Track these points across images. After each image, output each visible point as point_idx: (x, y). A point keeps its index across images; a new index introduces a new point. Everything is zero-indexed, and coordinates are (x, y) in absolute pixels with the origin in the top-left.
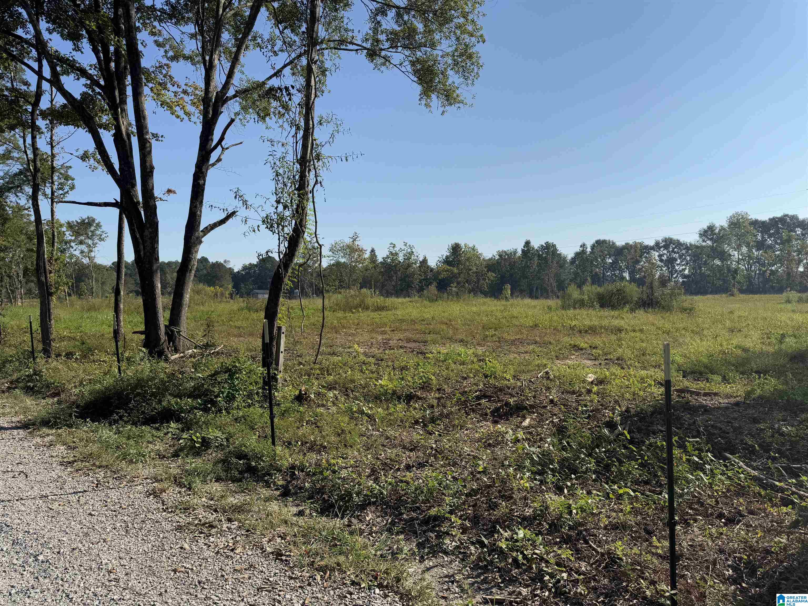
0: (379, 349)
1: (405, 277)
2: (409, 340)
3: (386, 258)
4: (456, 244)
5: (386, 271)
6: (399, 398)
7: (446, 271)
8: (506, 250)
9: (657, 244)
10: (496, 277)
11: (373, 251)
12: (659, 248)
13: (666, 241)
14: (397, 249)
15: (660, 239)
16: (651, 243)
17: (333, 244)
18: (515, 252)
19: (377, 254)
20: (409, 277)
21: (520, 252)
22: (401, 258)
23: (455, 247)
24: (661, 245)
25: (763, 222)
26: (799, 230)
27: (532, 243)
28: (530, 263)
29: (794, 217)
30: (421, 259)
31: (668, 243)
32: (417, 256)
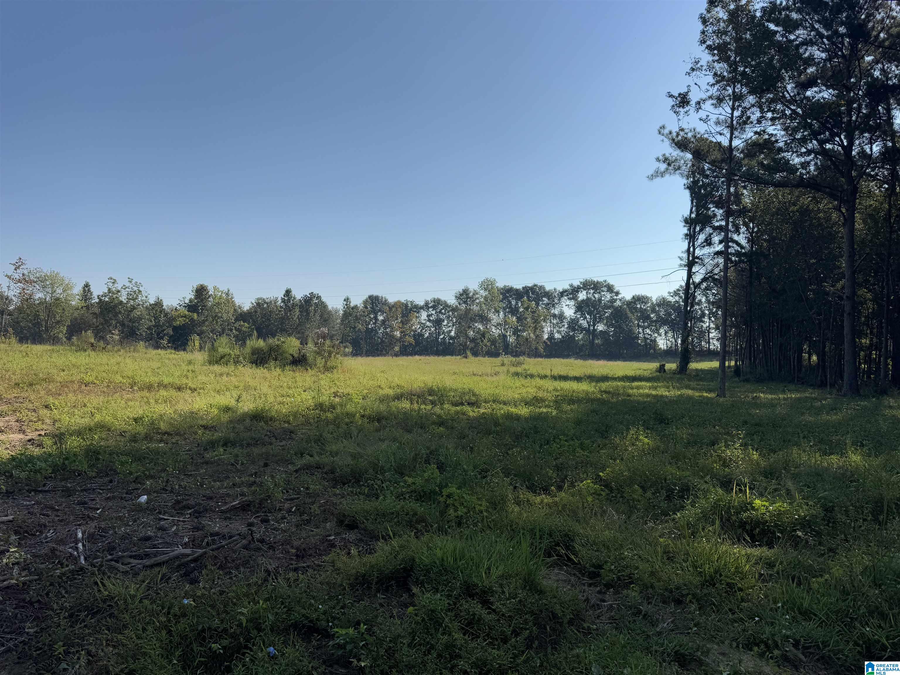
1: (128, 321)
3: (102, 296)
4: (202, 285)
5: (101, 313)
7: (182, 317)
8: (265, 297)
9: (427, 304)
10: (249, 328)
11: (87, 285)
12: (428, 308)
13: (434, 302)
14: (118, 286)
15: (429, 298)
16: (421, 303)
19: (92, 290)
20: (133, 322)
21: (279, 302)
22: (123, 298)
23: (201, 290)
24: (430, 305)
25: (517, 290)
26: (546, 300)
27: (294, 293)
28: (291, 314)
29: (541, 287)
30: (152, 301)
31: (437, 303)
32: (146, 297)
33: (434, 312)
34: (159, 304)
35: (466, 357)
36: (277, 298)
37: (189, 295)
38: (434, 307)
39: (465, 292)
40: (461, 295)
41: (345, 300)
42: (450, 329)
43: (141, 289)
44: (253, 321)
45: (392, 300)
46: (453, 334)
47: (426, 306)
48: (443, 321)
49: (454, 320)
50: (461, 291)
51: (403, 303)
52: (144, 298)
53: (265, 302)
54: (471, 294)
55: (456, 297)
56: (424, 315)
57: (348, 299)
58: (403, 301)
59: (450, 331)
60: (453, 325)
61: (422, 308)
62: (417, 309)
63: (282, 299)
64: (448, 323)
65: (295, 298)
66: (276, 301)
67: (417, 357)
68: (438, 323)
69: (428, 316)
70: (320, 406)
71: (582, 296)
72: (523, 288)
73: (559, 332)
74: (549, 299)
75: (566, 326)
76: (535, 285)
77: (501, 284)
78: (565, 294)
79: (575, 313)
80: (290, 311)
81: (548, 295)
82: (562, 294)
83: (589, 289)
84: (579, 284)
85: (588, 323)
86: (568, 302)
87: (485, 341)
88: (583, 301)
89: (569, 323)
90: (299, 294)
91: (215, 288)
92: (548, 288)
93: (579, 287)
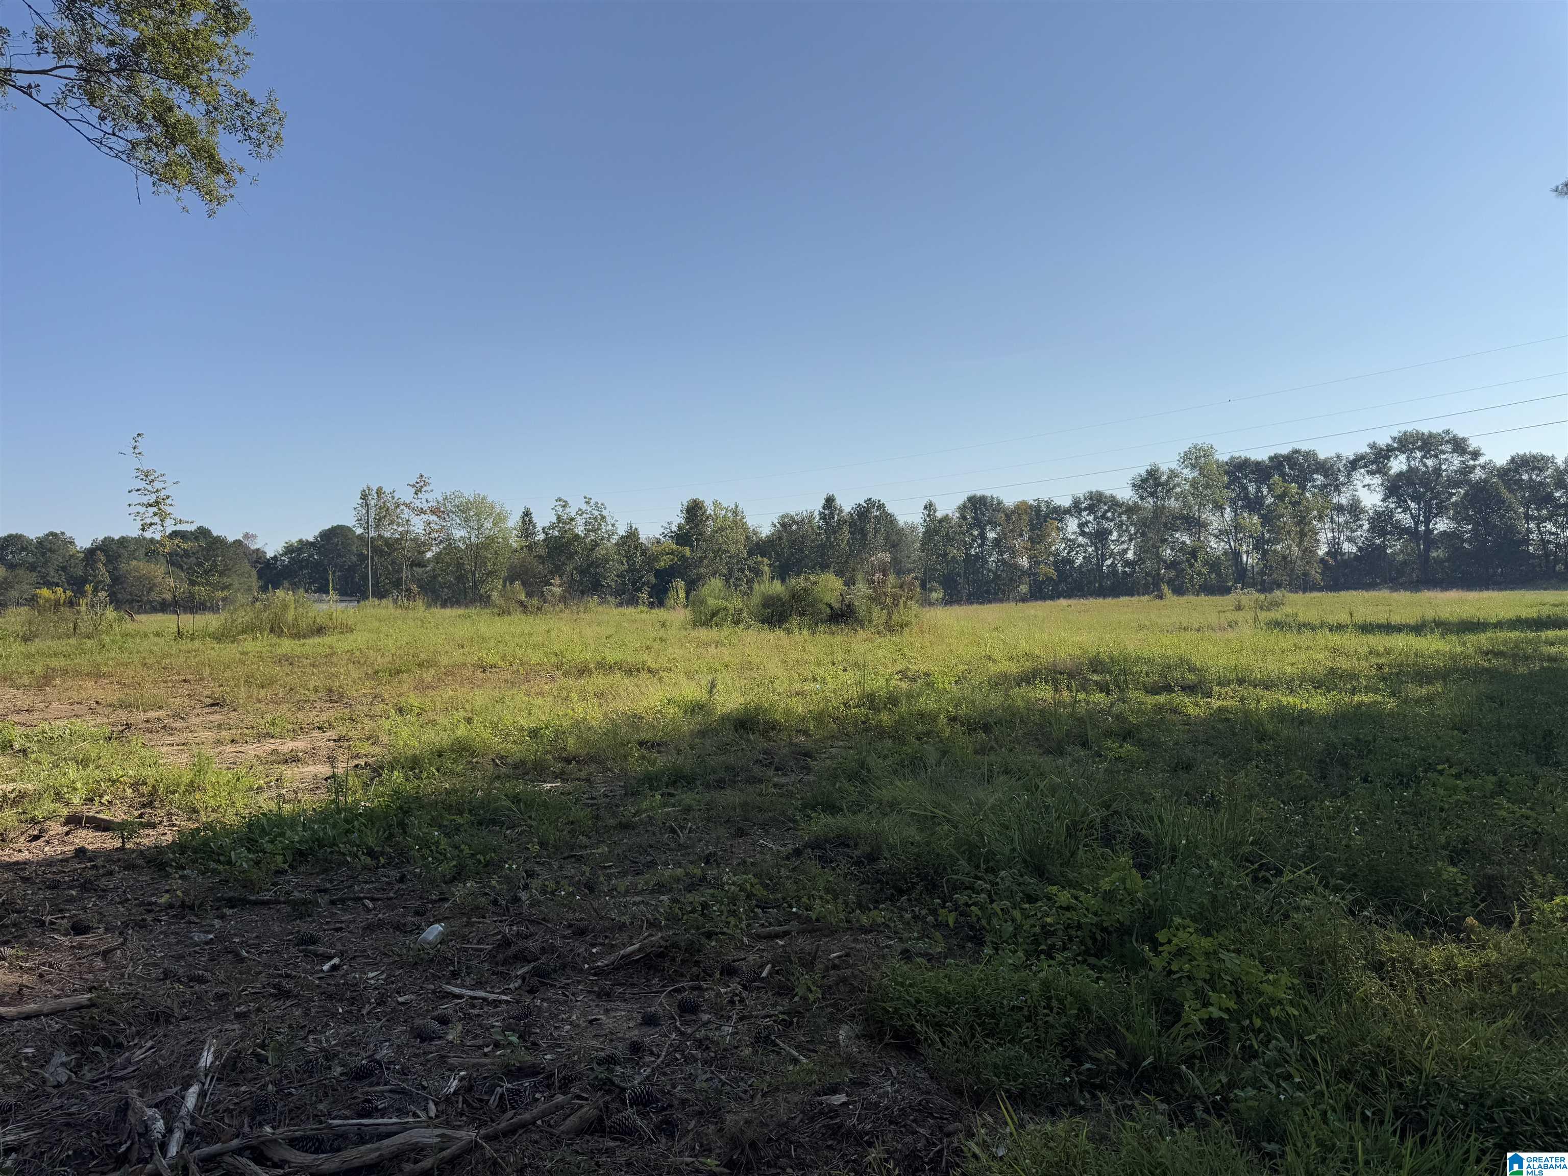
1: (590, 566)
3: (549, 528)
4: (695, 501)
5: (549, 555)
7: (669, 554)
8: (794, 513)
9: (1076, 504)
10: (770, 565)
11: (527, 514)
12: (1080, 511)
13: (1091, 499)
14: (572, 511)
15: (1081, 494)
16: (1066, 502)
19: (535, 520)
20: (596, 567)
21: (816, 518)
22: (580, 530)
23: (694, 508)
24: (1083, 506)
25: (1258, 464)
26: (1319, 479)
27: (839, 502)
28: (836, 539)
29: (1309, 455)
30: (622, 531)
31: (1096, 502)
32: (613, 525)
33: (1091, 518)
34: (632, 535)
35: (1161, 597)
36: (812, 513)
37: (676, 518)
38: (1091, 509)
39: (1153, 474)
40: (1144, 481)
41: (926, 508)
42: (1125, 546)
43: (604, 513)
44: (777, 553)
45: (1010, 500)
46: (1130, 555)
47: (1076, 508)
48: (1111, 533)
49: (1132, 530)
50: (1143, 472)
51: (1031, 506)
52: (610, 527)
53: (794, 522)
54: (1164, 478)
55: (1134, 485)
56: (1072, 525)
57: (931, 505)
58: (1031, 502)
59: (1125, 551)
60: (1131, 540)
61: (1067, 511)
62: (1059, 513)
63: (820, 513)
64: (1120, 536)
65: (841, 511)
66: (811, 517)
67: (1063, 602)
68: (1100, 536)
69: (1081, 526)
70: (870, 700)
71: (1398, 465)
72: (1271, 459)
73: (1350, 540)
74: (1326, 477)
75: (1366, 527)
76: (1296, 452)
77: (1223, 455)
78: (1362, 463)
79: (1384, 500)
80: (835, 533)
81: (1325, 468)
82: (1354, 464)
83: (1412, 451)
84: (1390, 441)
85: (1413, 517)
86: (1368, 480)
87: (1198, 565)
88: (1400, 475)
89: (1372, 521)
90: (847, 504)
91: (715, 504)
92: (1322, 456)
93: (1390, 449)
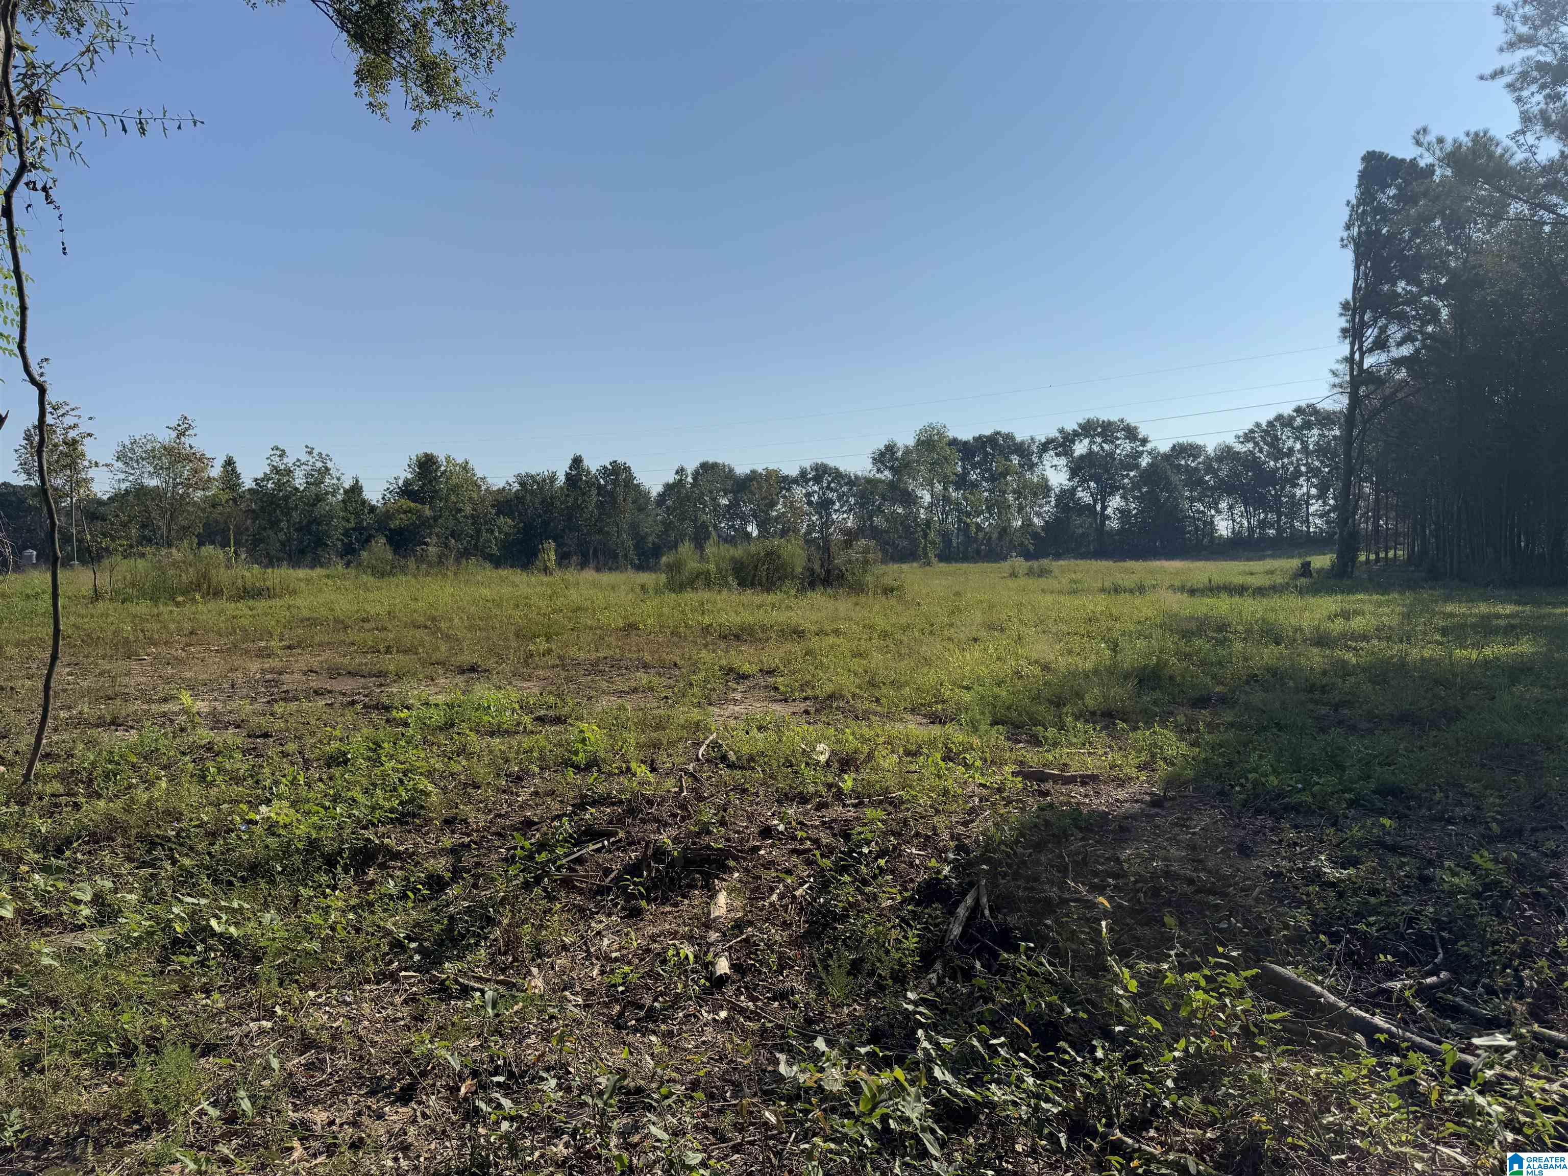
0: (254, 700)
1: (310, 523)
2: (334, 673)
3: (263, 480)
4: (426, 455)
5: (263, 509)
6: (331, 862)
7: (405, 512)
8: (533, 473)
10: (515, 527)
11: (229, 462)
12: (807, 481)
13: (817, 470)
14: (289, 461)
15: (807, 465)
16: (794, 472)
17: (127, 443)
18: (553, 478)
19: (239, 470)
20: (319, 524)
21: (561, 479)
22: (299, 481)
23: (426, 463)
24: (809, 476)
26: (1015, 460)
27: (587, 462)
28: (584, 501)
29: (1009, 437)
30: (347, 485)
31: (821, 472)
32: (338, 479)
33: (816, 488)
36: (554, 474)
37: (404, 473)
38: (817, 479)
39: (890, 449)
40: (882, 454)
41: (677, 473)
43: (329, 464)
46: (850, 524)
47: (803, 478)
48: (834, 503)
52: (335, 481)
53: (535, 481)
54: (900, 454)
55: (874, 459)
56: (799, 494)
58: (761, 471)
59: (846, 520)
60: (851, 510)
61: (795, 481)
62: (786, 482)
63: (567, 474)
64: (842, 506)
65: (589, 472)
68: (825, 505)
69: (807, 495)
72: (976, 439)
74: (1022, 457)
75: (1053, 504)
76: (998, 433)
78: (1051, 446)
79: (1069, 480)
81: (1021, 450)
82: (1045, 447)
83: (1093, 437)
84: (1076, 427)
85: (1092, 495)
88: (1082, 457)
89: (1059, 498)
90: (594, 465)
91: (448, 459)
92: (1019, 438)
93: (1076, 434)
